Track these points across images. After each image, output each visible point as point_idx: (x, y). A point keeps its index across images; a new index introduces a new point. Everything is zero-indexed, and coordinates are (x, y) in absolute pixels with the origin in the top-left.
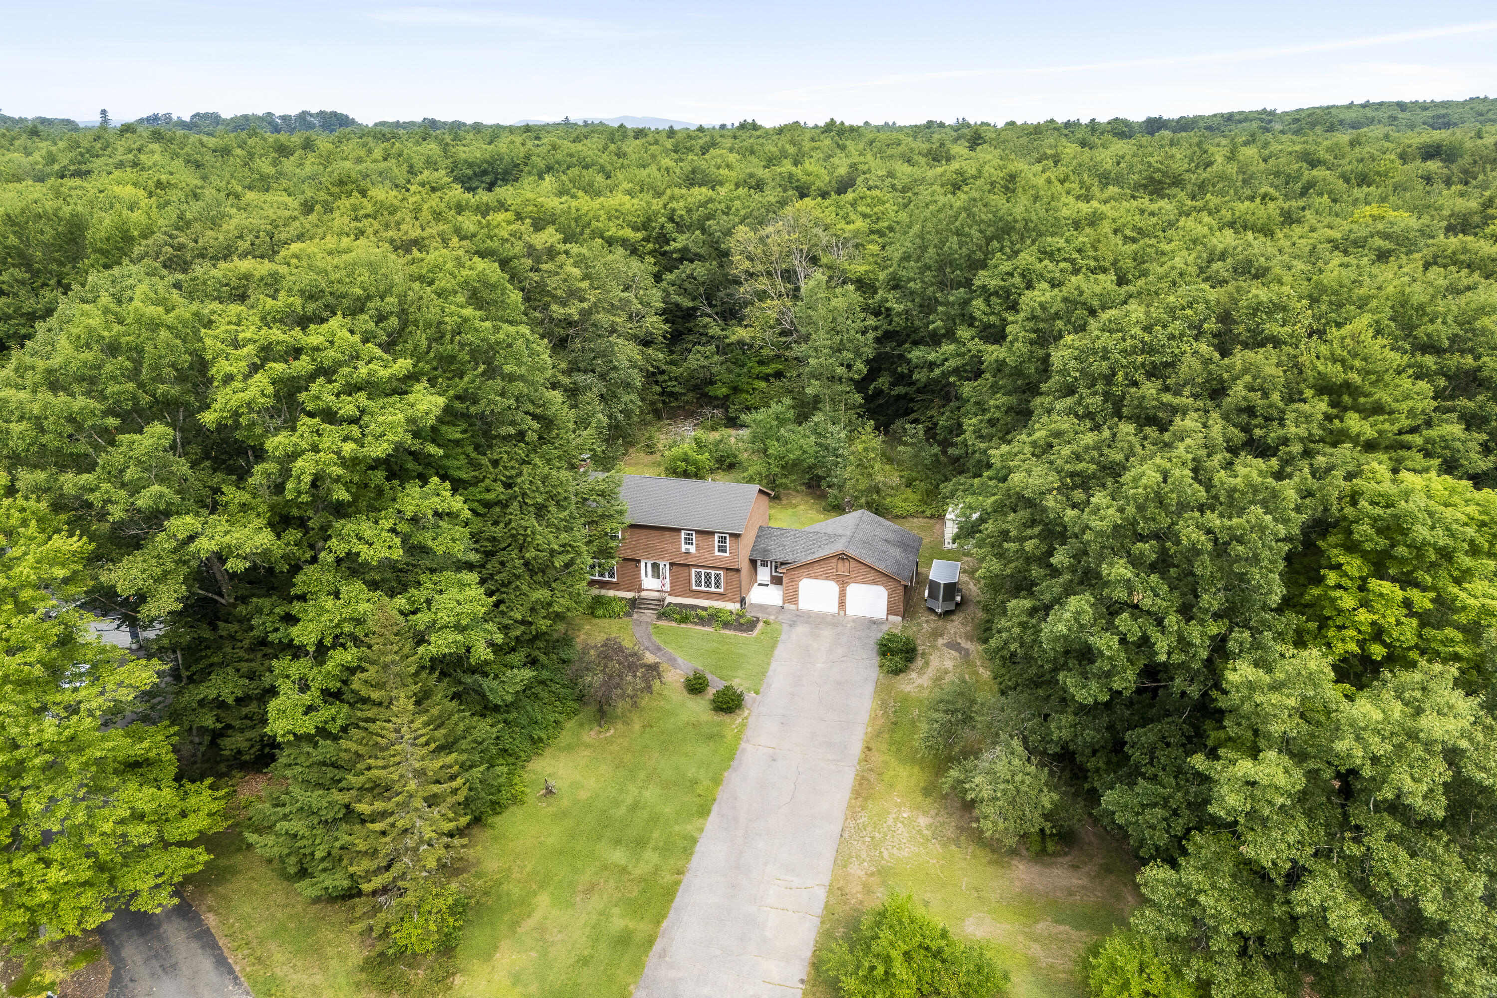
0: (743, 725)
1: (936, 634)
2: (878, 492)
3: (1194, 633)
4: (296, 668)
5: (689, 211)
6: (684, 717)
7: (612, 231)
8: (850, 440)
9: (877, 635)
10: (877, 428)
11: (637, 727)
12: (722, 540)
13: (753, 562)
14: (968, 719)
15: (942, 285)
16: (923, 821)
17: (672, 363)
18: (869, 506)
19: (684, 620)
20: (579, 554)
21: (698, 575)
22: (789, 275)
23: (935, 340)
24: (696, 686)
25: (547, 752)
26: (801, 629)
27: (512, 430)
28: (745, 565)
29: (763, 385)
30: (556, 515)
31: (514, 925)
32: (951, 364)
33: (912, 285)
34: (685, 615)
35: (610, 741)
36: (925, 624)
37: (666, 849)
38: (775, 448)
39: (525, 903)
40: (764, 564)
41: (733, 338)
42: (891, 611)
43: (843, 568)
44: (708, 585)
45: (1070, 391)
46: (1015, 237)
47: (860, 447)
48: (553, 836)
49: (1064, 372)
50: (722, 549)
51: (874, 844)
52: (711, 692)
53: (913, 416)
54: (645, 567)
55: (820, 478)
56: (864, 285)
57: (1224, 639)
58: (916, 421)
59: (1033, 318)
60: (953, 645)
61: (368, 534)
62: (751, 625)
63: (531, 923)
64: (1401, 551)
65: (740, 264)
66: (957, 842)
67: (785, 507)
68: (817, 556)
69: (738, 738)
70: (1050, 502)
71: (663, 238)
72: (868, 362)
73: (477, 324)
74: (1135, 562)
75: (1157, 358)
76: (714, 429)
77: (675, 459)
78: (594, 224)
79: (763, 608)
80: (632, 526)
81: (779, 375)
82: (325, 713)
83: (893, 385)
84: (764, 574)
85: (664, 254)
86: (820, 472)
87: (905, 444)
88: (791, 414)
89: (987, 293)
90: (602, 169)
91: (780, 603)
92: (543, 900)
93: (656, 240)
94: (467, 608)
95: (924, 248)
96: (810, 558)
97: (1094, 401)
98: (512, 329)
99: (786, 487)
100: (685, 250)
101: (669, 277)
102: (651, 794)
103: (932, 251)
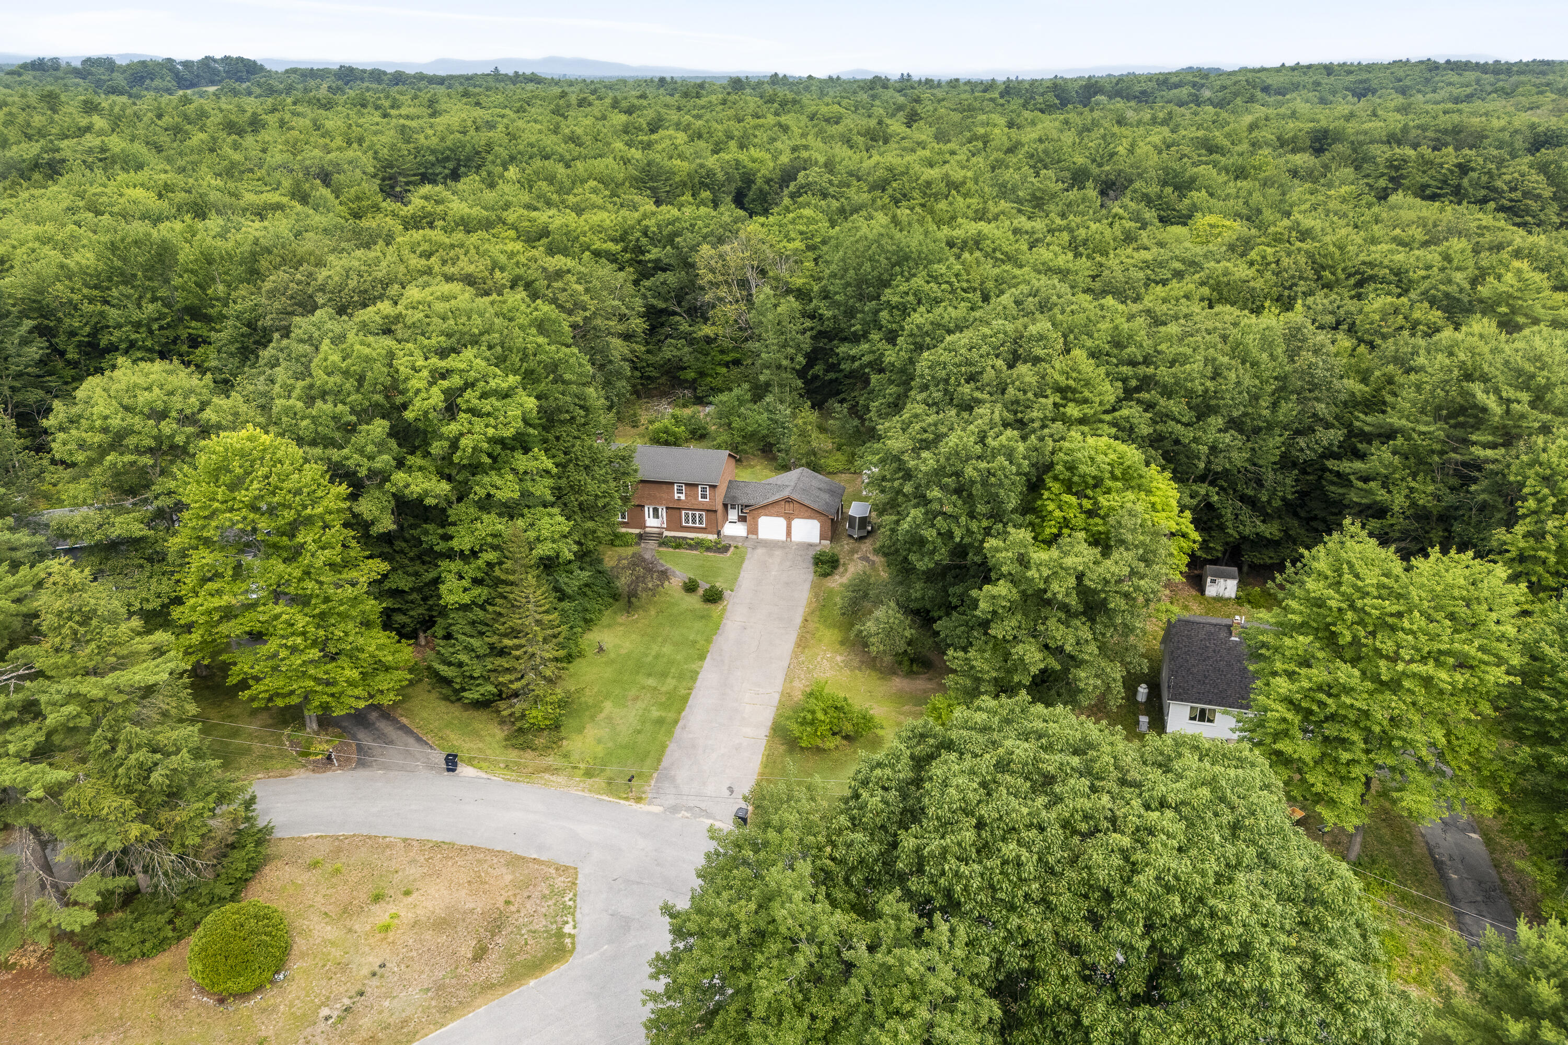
0: (724, 610)
1: (853, 551)
2: (815, 455)
3: (974, 526)
4: (456, 565)
5: (659, 226)
6: (684, 606)
7: (597, 245)
8: (794, 416)
9: (812, 553)
10: (813, 407)
11: (653, 613)
12: (704, 490)
13: (725, 506)
14: (866, 595)
15: (861, 297)
16: (839, 658)
17: (648, 352)
18: (808, 465)
19: (678, 546)
20: (612, 498)
21: (687, 515)
22: (743, 283)
23: (856, 339)
24: (690, 587)
25: (595, 629)
26: (760, 551)
27: (567, 416)
28: (720, 508)
29: (724, 370)
30: (599, 472)
31: (592, 718)
32: (866, 359)
33: (837, 297)
34: (678, 544)
35: (636, 622)
36: (846, 545)
37: (681, 677)
38: (737, 423)
39: (597, 707)
40: (733, 507)
41: (700, 334)
42: (822, 537)
43: (789, 508)
44: (694, 522)
45: (925, 388)
46: (911, 264)
47: (800, 422)
48: (608, 673)
49: (922, 376)
50: (704, 496)
51: (809, 671)
52: (701, 591)
53: (842, 396)
54: (648, 511)
55: (771, 445)
56: (802, 294)
57: (990, 528)
58: (842, 402)
59: (911, 335)
60: (865, 558)
61: (499, 483)
62: (726, 549)
63: (603, 715)
64: (1076, 479)
65: (705, 277)
66: (860, 669)
67: (745, 467)
68: (770, 500)
69: (721, 617)
70: (906, 457)
71: (640, 250)
72: (807, 355)
73: (547, 348)
74: (943, 488)
75: (973, 369)
76: (685, 406)
77: (657, 432)
78: (582, 239)
79: (733, 538)
80: (642, 481)
81: (737, 362)
82: (476, 591)
83: (827, 371)
84: (733, 515)
85: (640, 262)
86: (772, 440)
87: (834, 418)
88: (748, 396)
89: (891, 307)
90: (561, 159)
91: (744, 534)
92: (608, 706)
93: (633, 251)
94: (558, 528)
95: (846, 270)
96: (765, 502)
97: (937, 395)
98: (567, 350)
99: (746, 452)
100: (657, 261)
101: (647, 283)
102: (667, 649)
103: (852, 272)
